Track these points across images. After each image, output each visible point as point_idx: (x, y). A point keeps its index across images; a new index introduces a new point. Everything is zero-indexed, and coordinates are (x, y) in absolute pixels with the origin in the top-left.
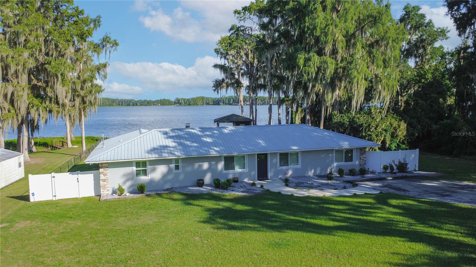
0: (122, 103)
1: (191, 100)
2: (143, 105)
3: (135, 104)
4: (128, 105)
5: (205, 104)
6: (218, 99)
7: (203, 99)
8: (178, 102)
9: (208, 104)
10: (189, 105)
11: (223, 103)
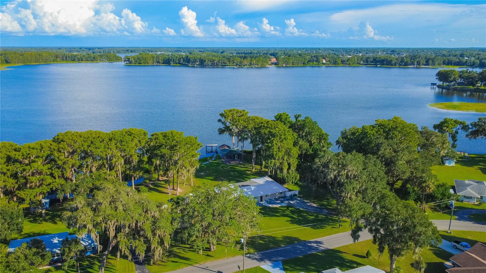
0: (66, 57)
1: (141, 58)
2: (89, 60)
3: (80, 59)
4: (73, 61)
5: (155, 62)
6: (169, 59)
7: (153, 57)
8: (128, 60)
9: (158, 62)
10: (140, 63)
11: (174, 62)
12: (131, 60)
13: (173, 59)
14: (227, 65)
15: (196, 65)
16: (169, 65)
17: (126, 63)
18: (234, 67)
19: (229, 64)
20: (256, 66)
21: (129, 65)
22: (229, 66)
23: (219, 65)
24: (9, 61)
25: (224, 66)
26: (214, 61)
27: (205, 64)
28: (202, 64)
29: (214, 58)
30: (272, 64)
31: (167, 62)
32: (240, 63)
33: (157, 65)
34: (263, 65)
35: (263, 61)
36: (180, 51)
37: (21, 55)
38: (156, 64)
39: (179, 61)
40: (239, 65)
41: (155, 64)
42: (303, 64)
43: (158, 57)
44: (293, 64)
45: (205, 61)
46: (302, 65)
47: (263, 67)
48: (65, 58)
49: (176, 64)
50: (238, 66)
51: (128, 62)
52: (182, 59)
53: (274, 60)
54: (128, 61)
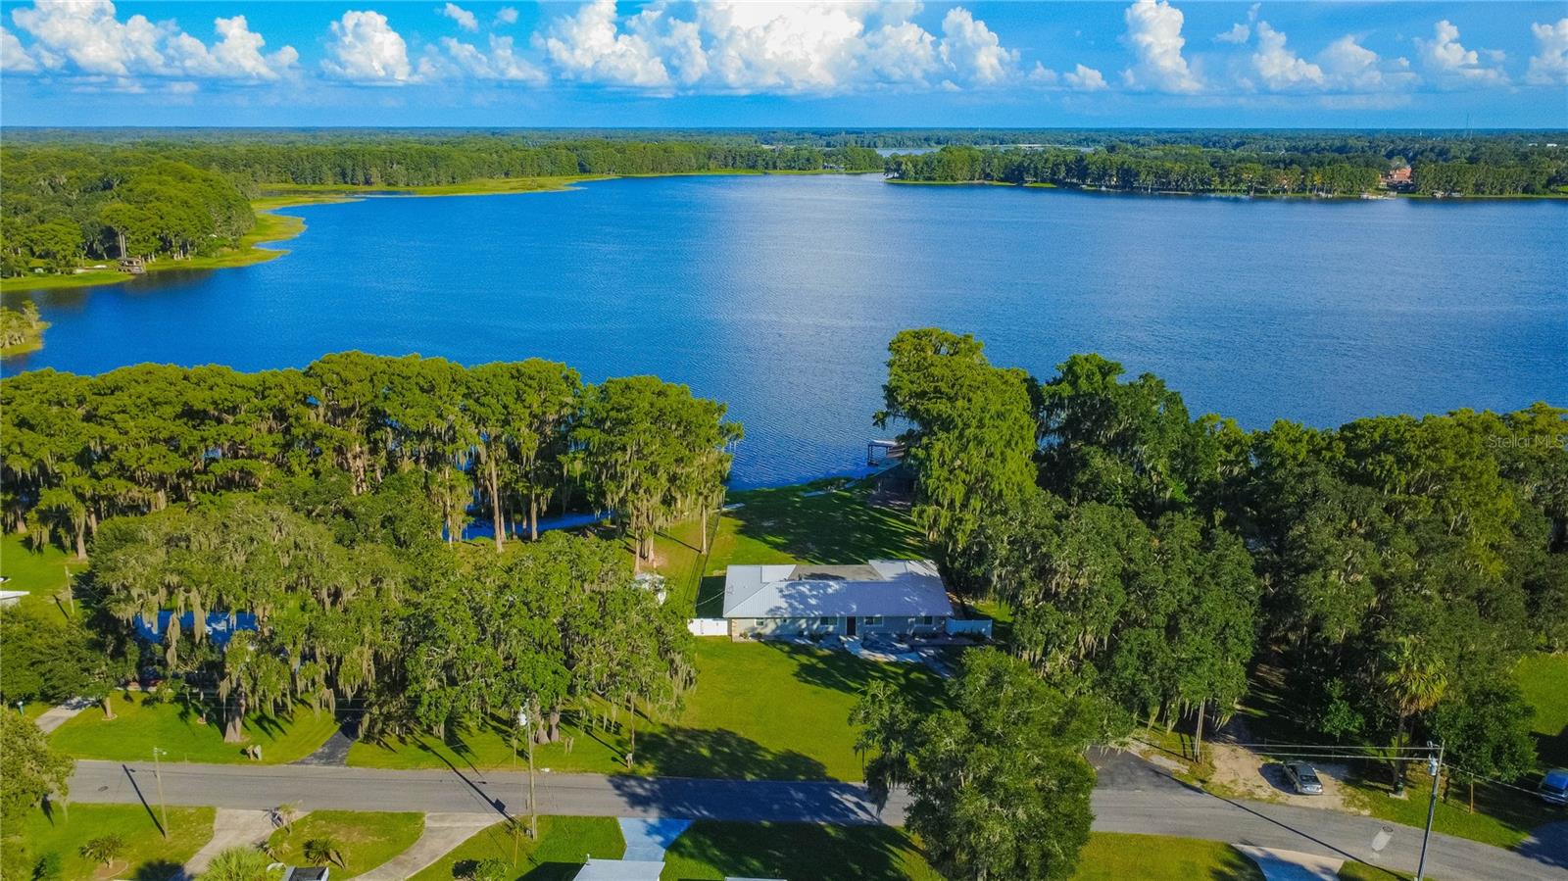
0: (734, 158)
1: (936, 163)
5: (977, 176)
6: (1021, 164)
7: (974, 160)
8: (894, 167)
9: (987, 176)
10: (929, 179)
11: (1035, 176)
12: (903, 167)
13: (1036, 168)
14: (1214, 191)
15: (1103, 189)
16: (1020, 187)
17: (890, 176)
18: (1238, 195)
19: (1219, 187)
20: (1323, 195)
21: (898, 185)
22: (1219, 194)
23: (1183, 190)
24: (588, 167)
25: (1200, 192)
26: (1167, 173)
27: (1136, 184)
28: (1128, 184)
29: (1168, 165)
30: (1393, 187)
31: (1015, 176)
32: (1262, 184)
33: (982, 186)
34: (1351, 192)
35: (1352, 178)
36: (1094, 141)
37: (622, 151)
38: (981, 181)
39: (1054, 173)
40: (1257, 190)
41: (976, 182)
42: (1525, 190)
43: (988, 160)
44: (1477, 192)
45: (1137, 174)
46: (1520, 195)
47: (1351, 198)
48: (730, 162)
49: (1043, 181)
50: (1252, 193)
51: (896, 175)
52: (1063, 168)
53: (1403, 173)
54: (897, 170)
